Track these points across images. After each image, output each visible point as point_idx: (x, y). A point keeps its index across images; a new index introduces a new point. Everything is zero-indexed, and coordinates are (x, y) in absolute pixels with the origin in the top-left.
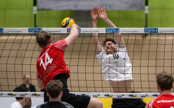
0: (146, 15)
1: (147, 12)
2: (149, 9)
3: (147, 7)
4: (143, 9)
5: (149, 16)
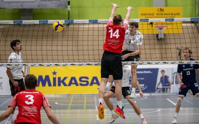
0: (69, 11)
1: (69, 9)
2: (70, 8)
3: (69, 6)
4: (67, 7)
5: (70, 12)
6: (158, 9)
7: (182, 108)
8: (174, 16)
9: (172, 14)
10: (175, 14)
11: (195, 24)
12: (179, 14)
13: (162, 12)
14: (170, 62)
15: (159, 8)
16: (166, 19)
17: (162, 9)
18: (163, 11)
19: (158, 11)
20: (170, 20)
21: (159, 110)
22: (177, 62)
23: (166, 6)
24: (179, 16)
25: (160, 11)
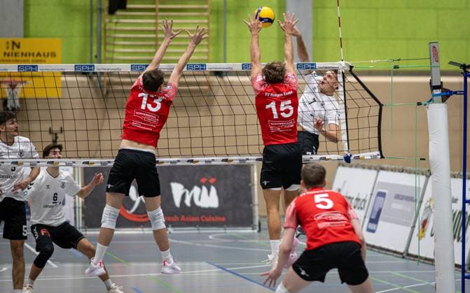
6: (8, 43)
7: (56, 264)
8: (43, 58)
9: (39, 54)
10: (46, 54)
11: (91, 77)
12: (53, 55)
13: (16, 50)
14: (27, 162)
15: (10, 40)
16: (19, 66)
17: (17, 42)
18: (18, 47)
19: (8, 48)
20: (28, 68)
21: (5, 269)
22: (42, 162)
23: (26, 36)
24: (53, 59)
25: (13, 49)
